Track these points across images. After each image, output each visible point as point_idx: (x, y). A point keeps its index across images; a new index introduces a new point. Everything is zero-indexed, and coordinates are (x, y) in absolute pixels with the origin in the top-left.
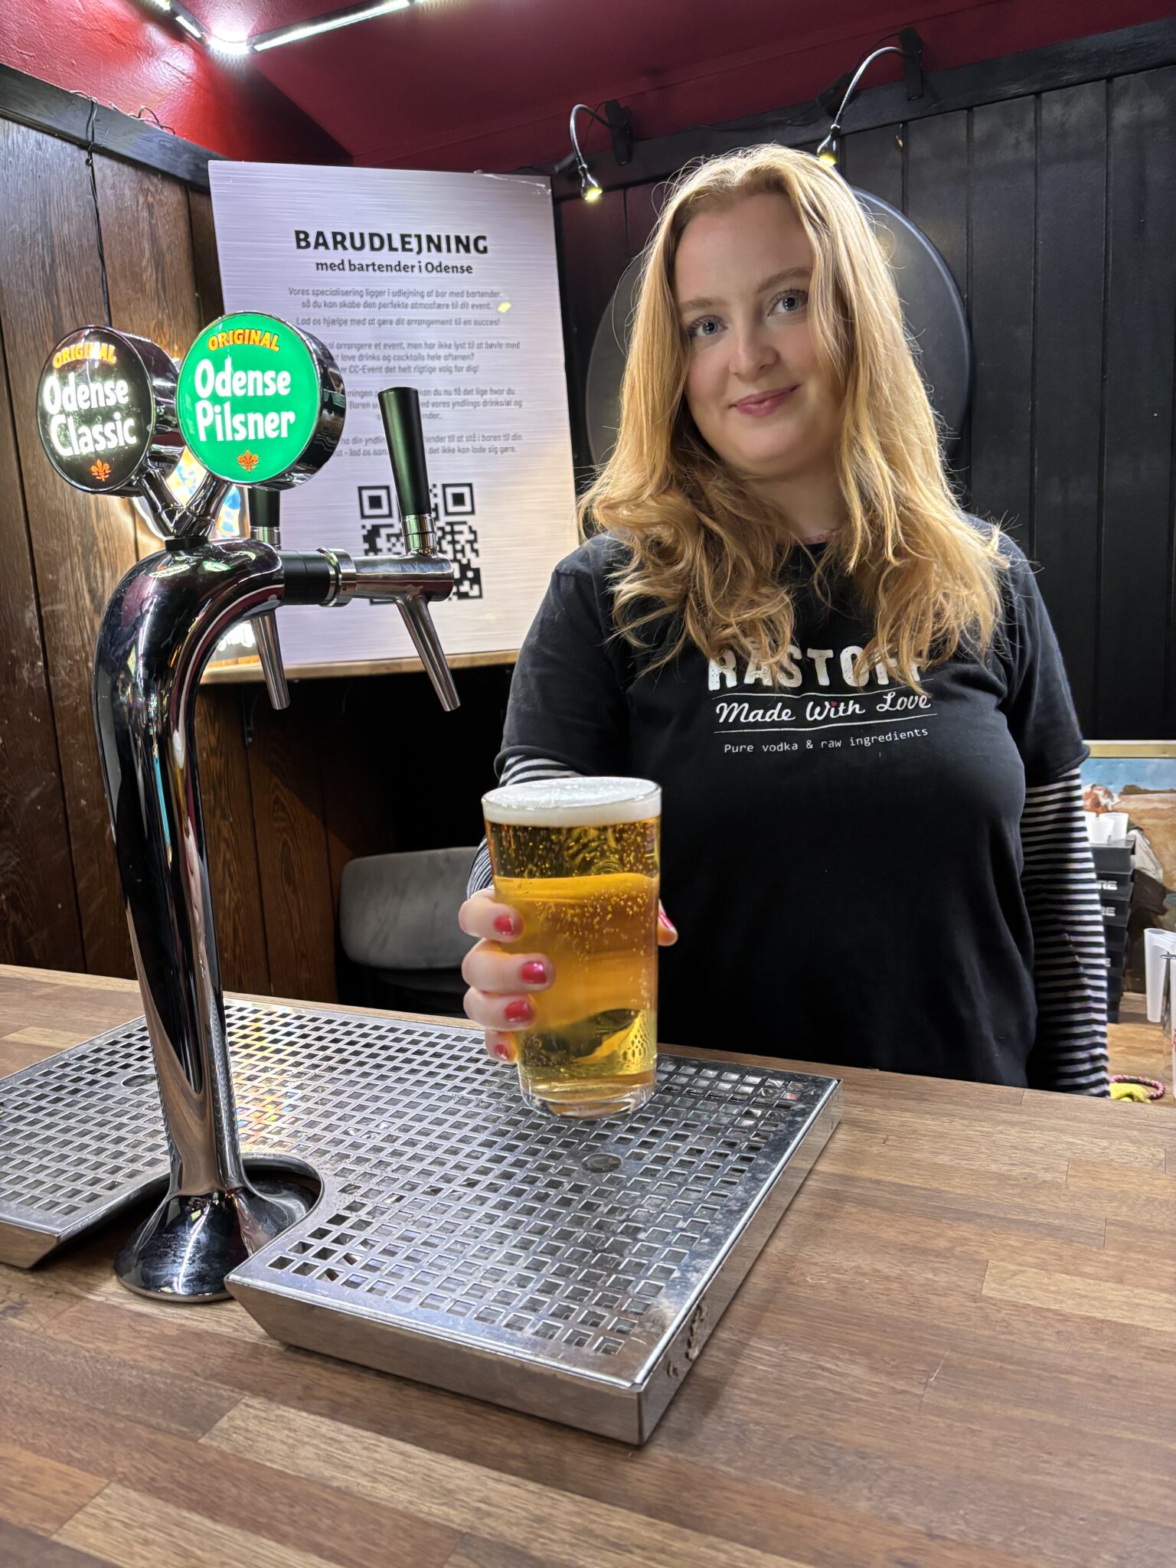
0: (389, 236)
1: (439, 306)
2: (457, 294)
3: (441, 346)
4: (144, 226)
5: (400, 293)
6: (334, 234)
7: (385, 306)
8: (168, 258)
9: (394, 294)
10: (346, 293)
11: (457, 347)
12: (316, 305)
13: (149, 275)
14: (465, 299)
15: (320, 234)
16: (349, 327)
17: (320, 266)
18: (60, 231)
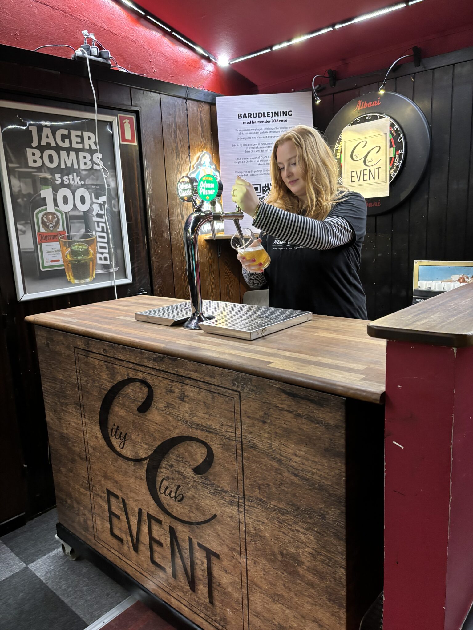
0: (264, 113)
1: (277, 132)
2: (282, 128)
4: (199, 117)
5: (266, 129)
6: (249, 114)
7: (261, 133)
8: (204, 124)
9: (264, 129)
10: (251, 130)
12: (243, 134)
13: (199, 130)
15: (245, 114)
16: (251, 139)
17: (244, 123)
18: (178, 121)
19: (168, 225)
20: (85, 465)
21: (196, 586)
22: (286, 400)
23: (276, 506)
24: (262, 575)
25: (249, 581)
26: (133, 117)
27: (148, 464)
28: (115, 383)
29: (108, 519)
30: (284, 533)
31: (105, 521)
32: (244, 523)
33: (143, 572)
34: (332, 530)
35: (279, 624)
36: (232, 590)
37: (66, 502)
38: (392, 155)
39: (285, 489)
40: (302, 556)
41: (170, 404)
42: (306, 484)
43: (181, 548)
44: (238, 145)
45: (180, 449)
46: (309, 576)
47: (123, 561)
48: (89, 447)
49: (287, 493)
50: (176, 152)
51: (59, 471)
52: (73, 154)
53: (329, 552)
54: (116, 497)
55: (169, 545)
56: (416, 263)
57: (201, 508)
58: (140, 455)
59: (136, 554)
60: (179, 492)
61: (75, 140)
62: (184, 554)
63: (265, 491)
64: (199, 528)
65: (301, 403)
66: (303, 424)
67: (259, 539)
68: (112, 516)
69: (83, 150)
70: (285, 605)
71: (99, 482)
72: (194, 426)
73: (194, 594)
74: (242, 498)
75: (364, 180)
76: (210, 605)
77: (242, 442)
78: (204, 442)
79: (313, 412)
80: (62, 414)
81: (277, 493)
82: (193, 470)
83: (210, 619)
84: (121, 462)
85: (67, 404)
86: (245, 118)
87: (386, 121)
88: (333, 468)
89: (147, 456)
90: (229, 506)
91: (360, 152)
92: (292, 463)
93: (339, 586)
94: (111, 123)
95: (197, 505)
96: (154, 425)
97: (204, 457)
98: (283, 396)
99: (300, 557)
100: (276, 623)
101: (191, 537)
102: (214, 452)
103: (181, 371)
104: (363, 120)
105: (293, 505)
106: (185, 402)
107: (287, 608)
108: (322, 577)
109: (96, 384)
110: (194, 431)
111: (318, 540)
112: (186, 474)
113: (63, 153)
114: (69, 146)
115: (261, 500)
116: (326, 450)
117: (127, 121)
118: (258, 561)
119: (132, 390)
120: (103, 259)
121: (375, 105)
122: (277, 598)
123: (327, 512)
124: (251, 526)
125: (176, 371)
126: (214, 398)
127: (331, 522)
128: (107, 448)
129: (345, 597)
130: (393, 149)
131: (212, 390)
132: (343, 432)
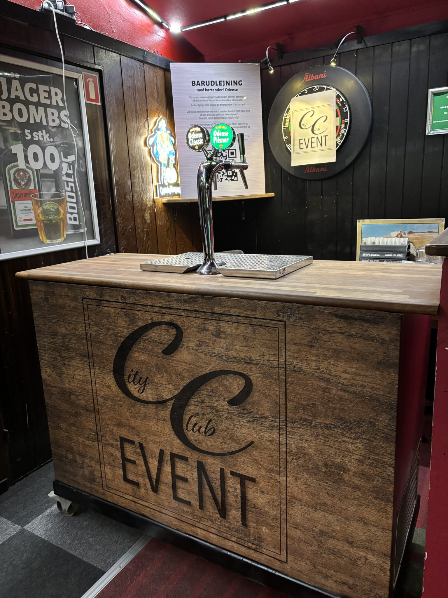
0: (216, 81)
1: (229, 100)
2: (233, 97)
3: (229, 111)
4: (155, 81)
5: (218, 97)
6: (202, 81)
7: (214, 101)
8: (160, 89)
9: (217, 97)
10: (204, 97)
11: (233, 111)
12: (197, 101)
13: (155, 95)
14: (236, 98)
15: (198, 81)
16: (205, 107)
17: (198, 90)
18: (137, 84)
19: (131, 187)
20: (93, 416)
21: (227, 512)
22: (337, 323)
23: (322, 423)
24: (304, 489)
25: (288, 497)
26: (96, 75)
27: (173, 404)
28: (136, 329)
29: (121, 466)
30: (329, 446)
31: (117, 469)
32: (285, 444)
33: (163, 511)
34: (382, 435)
35: (320, 530)
36: (269, 509)
37: (67, 458)
38: (338, 124)
39: (333, 406)
40: (348, 464)
41: (203, 342)
42: (356, 397)
43: (210, 479)
44: (192, 112)
45: (214, 384)
46: (356, 481)
47: (138, 504)
48: (98, 397)
49: (335, 408)
50: (136, 115)
51: (58, 427)
52: (41, 109)
53: (378, 455)
54: (132, 442)
55: (196, 479)
56: (359, 222)
57: (236, 438)
58: (164, 397)
59: (155, 495)
60: (210, 426)
61: (43, 95)
62: (214, 484)
63: (310, 410)
64: (232, 458)
65: (354, 324)
66: (356, 343)
67: (301, 456)
68: (126, 462)
69: (50, 106)
70: (327, 512)
71: (111, 431)
72: (230, 360)
73: (224, 520)
74: (284, 420)
75: (312, 147)
76: (243, 528)
77: (286, 368)
78: (241, 373)
79: (367, 331)
80: (64, 368)
81: (323, 410)
82: (228, 402)
83: (243, 541)
84: (140, 407)
85: (71, 358)
86: (198, 85)
87: (332, 92)
88: (385, 378)
89: (172, 396)
90: (269, 430)
91: (308, 121)
92: (342, 380)
93: (386, 483)
94: (76, 80)
95: (232, 435)
96: (182, 365)
97: (242, 388)
98: (335, 320)
99: (346, 465)
100: (317, 530)
101: (223, 467)
102: (253, 382)
103: (217, 309)
104: (311, 91)
105: (341, 419)
106: (221, 338)
107: (330, 514)
108: (369, 478)
109: (111, 332)
110: (231, 364)
111: (367, 446)
112: (219, 407)
113: (32, 108)
114: (37, 100)
115: (305, 420)
116: (379, 363)
117: (91, 79)
118: (300, 476)
119: (157, 333)
120: (73, 219)
121: (322, 77)
122: (318, 506)
123: (377, 420)
124: (293, 446)
125: (211, 309)
126: (255, 331)
127: (381, 428)
128: (122, 395)
129: (392, 492)
130: (339, 119)
131: (253, 323)
132: (398, 344)
